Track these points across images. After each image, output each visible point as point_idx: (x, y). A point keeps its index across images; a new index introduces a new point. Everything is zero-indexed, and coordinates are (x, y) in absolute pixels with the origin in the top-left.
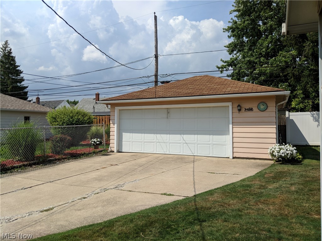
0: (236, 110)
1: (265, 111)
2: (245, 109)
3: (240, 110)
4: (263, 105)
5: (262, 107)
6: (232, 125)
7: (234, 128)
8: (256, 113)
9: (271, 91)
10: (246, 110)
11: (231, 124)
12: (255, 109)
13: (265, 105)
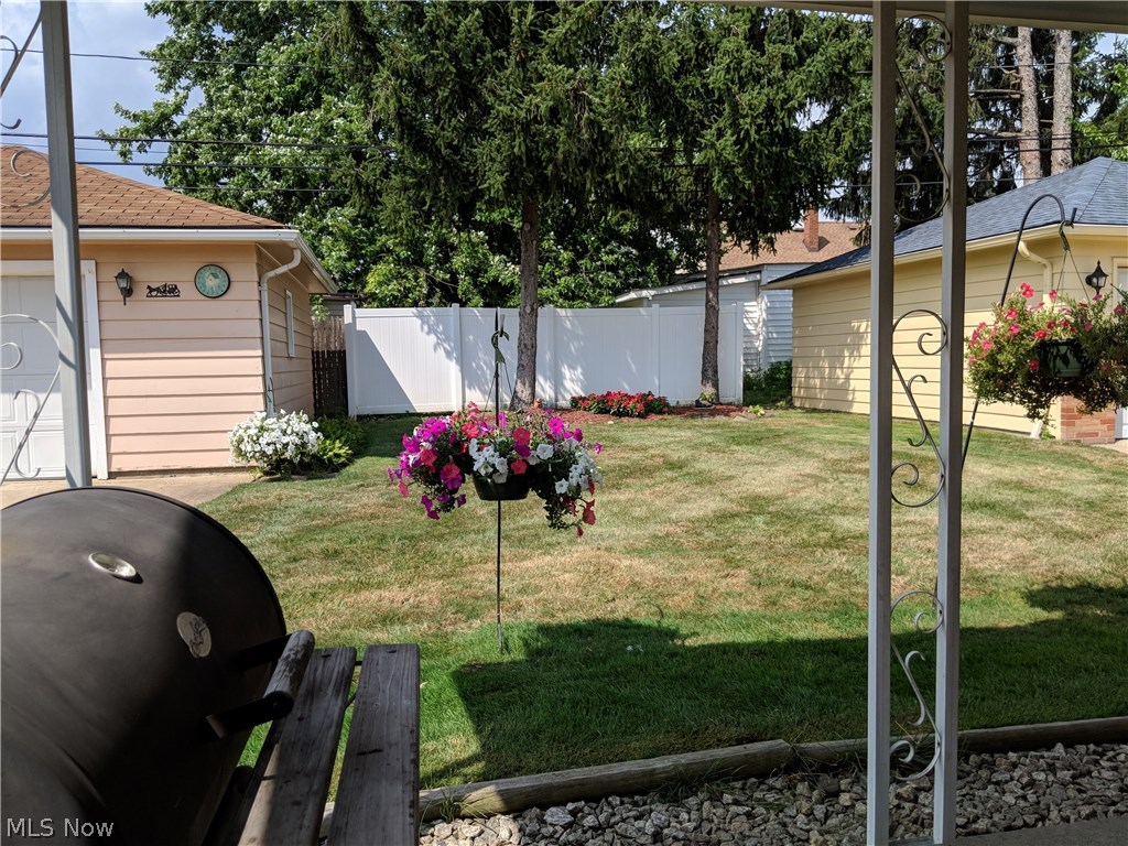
0: (113, 291)
1: (224, 297)
2: (149, 287)
3: (128, 292)
4: (216, 276)
5: (212, 283)
6: (98, 351)
7: (108, 362)
8: (189, 304)
9: (239, 224)
10: (154, 293)
11: (94, 347)
12: (187, 290)
13: (221, 275)
